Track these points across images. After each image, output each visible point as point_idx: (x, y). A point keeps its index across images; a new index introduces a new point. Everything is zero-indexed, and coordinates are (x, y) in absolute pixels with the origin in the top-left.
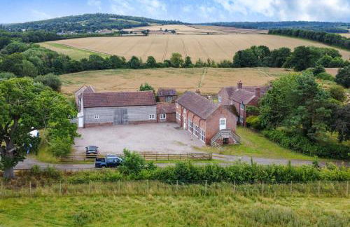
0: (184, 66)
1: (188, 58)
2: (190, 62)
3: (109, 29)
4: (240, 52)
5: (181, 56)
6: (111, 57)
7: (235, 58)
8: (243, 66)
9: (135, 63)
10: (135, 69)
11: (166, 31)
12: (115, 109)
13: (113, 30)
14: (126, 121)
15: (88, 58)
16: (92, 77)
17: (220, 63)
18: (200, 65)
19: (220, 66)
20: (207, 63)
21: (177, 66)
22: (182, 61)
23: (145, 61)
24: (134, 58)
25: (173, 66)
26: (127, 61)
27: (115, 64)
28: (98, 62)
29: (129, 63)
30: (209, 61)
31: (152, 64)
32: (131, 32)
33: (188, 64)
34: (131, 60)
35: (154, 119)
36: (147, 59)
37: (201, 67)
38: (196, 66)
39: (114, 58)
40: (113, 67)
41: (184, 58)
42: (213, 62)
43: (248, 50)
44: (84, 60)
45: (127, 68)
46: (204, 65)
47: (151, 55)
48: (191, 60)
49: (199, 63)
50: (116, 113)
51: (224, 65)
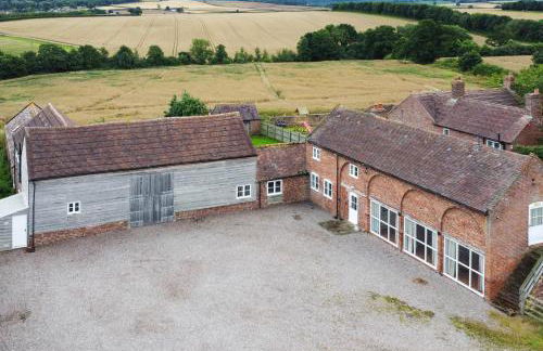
0: (213, 62)
1: (221, 48)
2: (226, 55)
3: (72, 7)
4: (309, 36)
5: (208, 44)
6: (82, 48)
7: (301, 46)
8: (315, 59)
9: (125, 59)
10: (127, 68)
11: (168, 9)
12: (135, 176)
13: (79, 9)
14: (170, 213)
15: (36, 51)
16: (44, 85)
17: (276, 55)
18: (243, 59)
19: (276, 60)
20: (255, 56)
21: (202, 62)
22: (210, 53)
23: (143, 54)
24: (124, 49)
25: (194, 63)
26: (111, 54)
27: (88, 60)
28: (56, 57)
29: (115, 58)
30: (257, 51)
31: (157, 59)
32: (110, 11)
33: (221, 58)
34: (120, 53)
35: (252, 197)
36: (148, 50)
37: (245, 62)
38: (236, 61)
39: (87, 51)
40: (85, 67)
41: (213, 48)
42: (266, 53)
43: (321, 31)
44: (29, 55)
45: (111, 67)
46: (250, 59)
47: (154, 44)
48: (226, 50)
49: (242, 55)
50: (137, 191)
51: (284, 58)
